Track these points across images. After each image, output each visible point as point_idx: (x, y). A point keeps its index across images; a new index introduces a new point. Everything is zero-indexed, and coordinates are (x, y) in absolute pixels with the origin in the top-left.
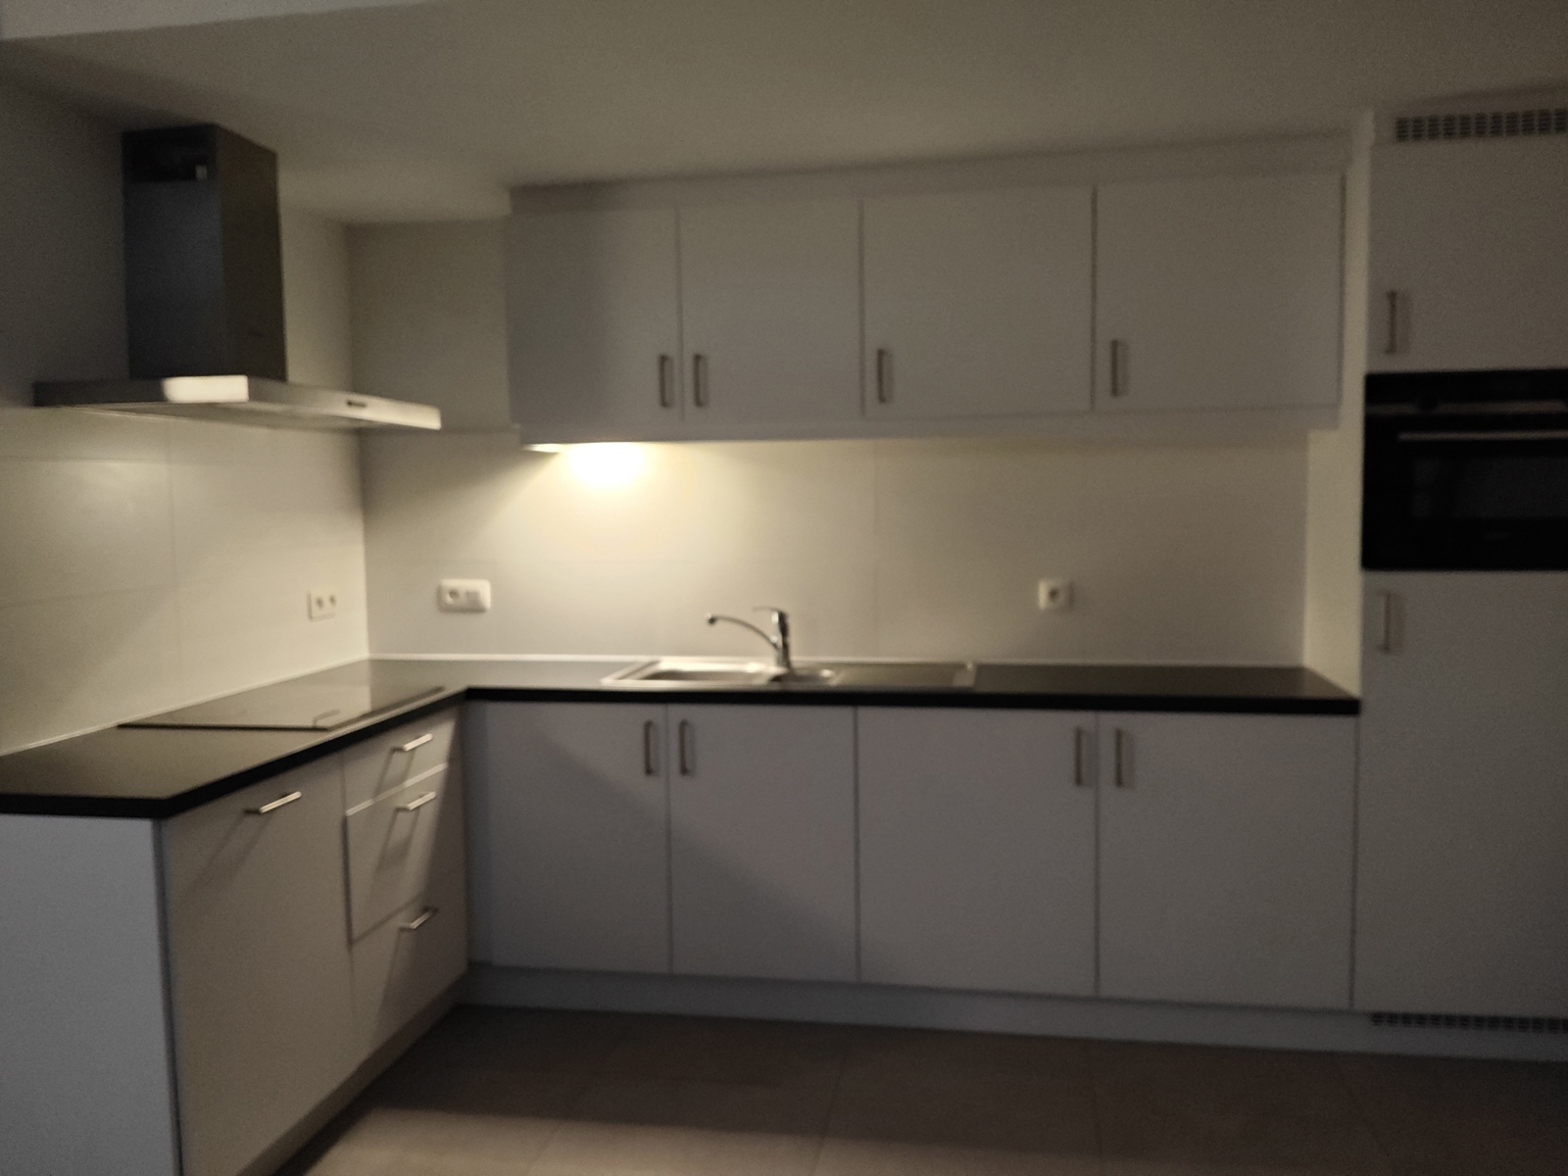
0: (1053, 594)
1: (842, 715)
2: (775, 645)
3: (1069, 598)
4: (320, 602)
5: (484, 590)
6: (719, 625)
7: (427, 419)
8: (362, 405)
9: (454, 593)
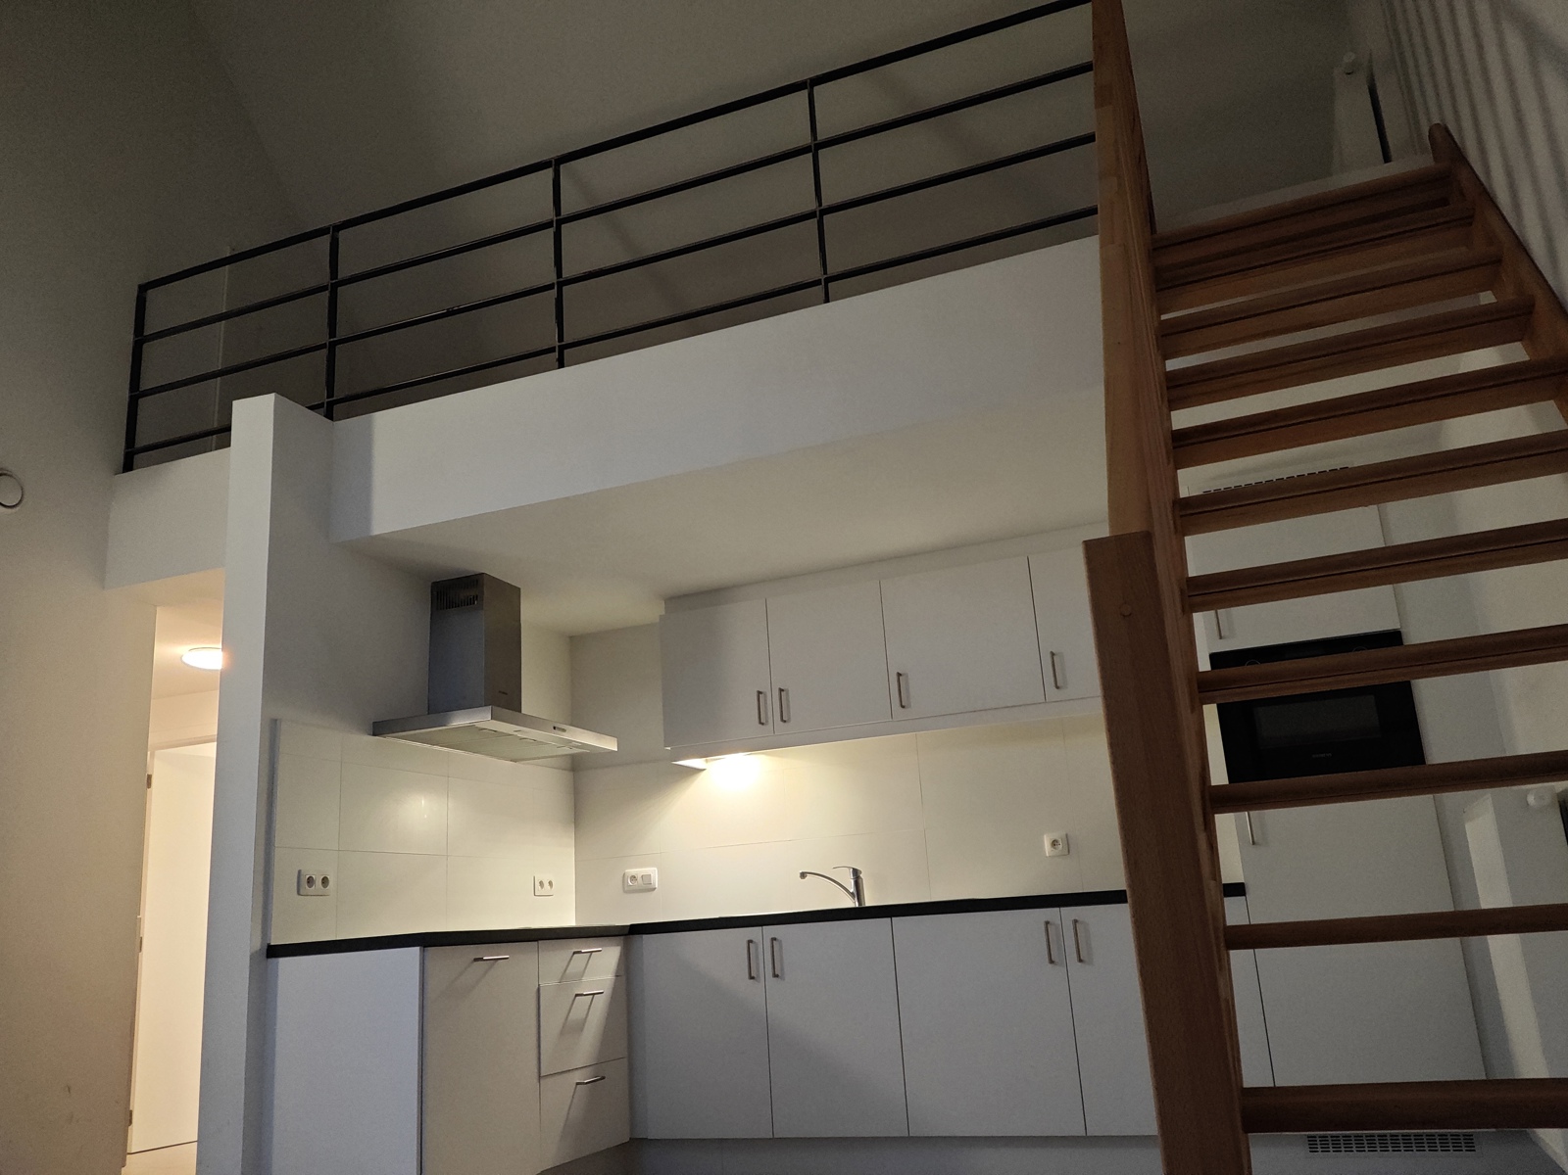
0: (1054, 843)
1: (884, 923)
2: (852, 894)
3: (1066, 846)
4: (541, 883)
5: (653, 872)
6: (809, 876)
7: (610, 745)
8: (564, 730)
9: (633, 878)
